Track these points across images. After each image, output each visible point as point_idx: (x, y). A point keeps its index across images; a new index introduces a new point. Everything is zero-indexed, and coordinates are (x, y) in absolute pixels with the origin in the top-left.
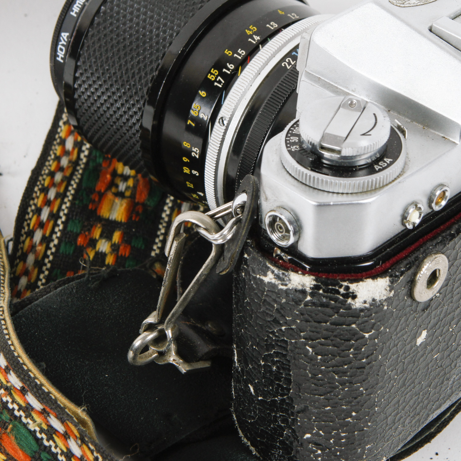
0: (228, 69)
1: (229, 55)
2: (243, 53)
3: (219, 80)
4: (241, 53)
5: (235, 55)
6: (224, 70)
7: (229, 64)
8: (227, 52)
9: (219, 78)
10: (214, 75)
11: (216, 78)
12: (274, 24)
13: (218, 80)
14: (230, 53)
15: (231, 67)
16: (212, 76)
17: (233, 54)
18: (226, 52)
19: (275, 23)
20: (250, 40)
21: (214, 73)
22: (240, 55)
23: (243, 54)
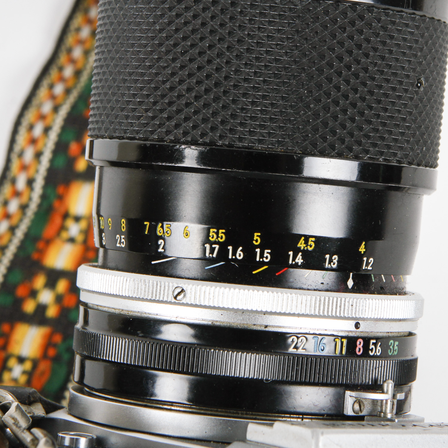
0: (234, 253)
1: (254, 242)
2: (267, 258)
3: (215, 248)
4: (265, 255)
5: (258, 250)
6: (230, 248)
7: (241, 251)
8: (257, 236)
9: (217, 247)
10: (218, 237)
11: (215, 243)
12: (335, 261)
13: (214, 246)
14: (257, 241)
15: (240, 256)
16: (215, 236)
17: (257, 247)
18: (256, 234)
19: (338, 261)
20: (291, 253)
21: (220, 235)
22: (262, 256)
23: (265, 259)
